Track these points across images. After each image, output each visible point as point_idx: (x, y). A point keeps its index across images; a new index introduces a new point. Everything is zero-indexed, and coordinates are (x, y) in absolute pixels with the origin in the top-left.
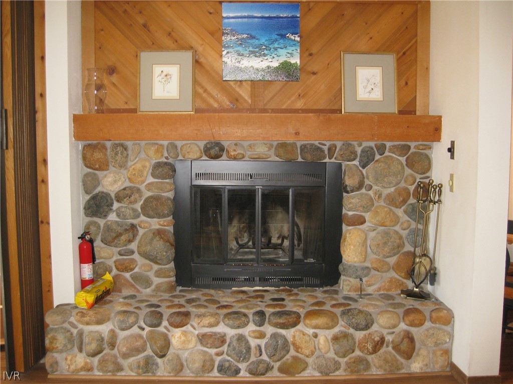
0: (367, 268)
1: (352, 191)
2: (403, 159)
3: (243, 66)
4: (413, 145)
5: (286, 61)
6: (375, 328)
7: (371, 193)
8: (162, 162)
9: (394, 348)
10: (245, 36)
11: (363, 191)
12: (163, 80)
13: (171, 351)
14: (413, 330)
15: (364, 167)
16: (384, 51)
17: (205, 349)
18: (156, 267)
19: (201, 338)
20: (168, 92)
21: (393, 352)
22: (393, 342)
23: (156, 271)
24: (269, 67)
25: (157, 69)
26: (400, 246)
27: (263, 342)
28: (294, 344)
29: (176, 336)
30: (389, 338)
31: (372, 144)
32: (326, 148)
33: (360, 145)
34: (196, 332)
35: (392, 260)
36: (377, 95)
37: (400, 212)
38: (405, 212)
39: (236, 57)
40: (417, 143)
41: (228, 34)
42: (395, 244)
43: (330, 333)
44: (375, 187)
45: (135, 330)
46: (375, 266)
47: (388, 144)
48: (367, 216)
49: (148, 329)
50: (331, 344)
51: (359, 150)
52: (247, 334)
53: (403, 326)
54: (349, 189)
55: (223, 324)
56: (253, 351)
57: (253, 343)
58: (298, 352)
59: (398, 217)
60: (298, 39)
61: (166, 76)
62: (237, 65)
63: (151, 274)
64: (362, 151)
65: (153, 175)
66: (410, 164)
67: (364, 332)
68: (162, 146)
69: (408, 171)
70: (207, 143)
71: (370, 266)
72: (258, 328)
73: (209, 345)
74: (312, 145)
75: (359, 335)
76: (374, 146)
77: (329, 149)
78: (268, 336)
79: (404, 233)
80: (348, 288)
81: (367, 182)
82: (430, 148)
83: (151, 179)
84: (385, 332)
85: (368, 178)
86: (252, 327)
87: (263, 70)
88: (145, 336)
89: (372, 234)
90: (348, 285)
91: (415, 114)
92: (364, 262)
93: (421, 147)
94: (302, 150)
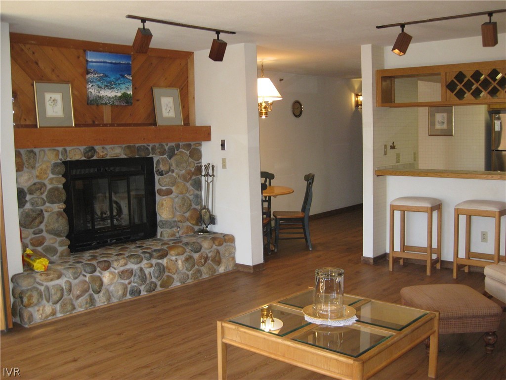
0: (176, 221)
1: (166, 174)
2: (188, 153)
3: (101, 95)
4: (192, 143)
5: (125, 93)
6: (203, 250)
7: (174, 174)
8: (59, 163)
9: (212, 261)
10: (102, 75)
11: (170, 173)
12: (52, 104)
13: (104, 287)
14: (219, 248)
15: (170, 159)
16: (173, 87)
17: (123, 281)
18: (59, 239)
19: (120, 274)
20: (56, 112)
21: (211, 263)
22: (211, 257)
23: (59, 243)
24: (116, 96)
25: (48, 96)
26: (191, 205)
27: (152, 270)
28: (167, 267)
29: (106, 277)
30: (209, 255)
31: (173, 144)
32: (150, 148)
33: (167, 145)
34: (116, 271)
35: (188, 215)
36: (172, 114)
37: (188, 185)
38: (191, 185)
39: (97, 89)
40: (194, 143)
41: (92, 73)
42: (189, 205)
43: (183, 257)
44: (176, 171)
45: (81, 278)
46: (179, 219)
47: (181, 144)
48: (173, 189)
49: (88, 275)
50: (184, 264)
51: (167, 148)
52: (143, 266)
53: (215, 247)
54: (164, 173)
55: (129, 263)
56: (148, 276)
57: (147, 271)
58: (169, 272)
59: (187, 188)
60: (131, 78)
61: (54, 100)
62: (98, 94)
63: (56, 245)
64: (169, 149)
65: (53, 173)
66: (191, 155)
67: (198, 254)
68: (58, 151)
69: (191, 160)
70: (86, 148)
71: (176, 220)
72: (148, 262)
73: (125, 278)
74: (144, 146)
75: (196, 256)
76: (174, 145)
77: (153, 149)
78: (154, 265)
79: (191, 197)
80: (167, 235)
81: (172, 168)
82: (200, 145)
83: (51, 176)
84: (207, 251)
85: (172, 165)
86: (145, 262)
87: (113, 98)
88: (87, 280)
89: (176, 200)
90: (167, 233)
91: (189, 125)
92: (174, 217)
93: (197, 145)
94: (138, 150)
